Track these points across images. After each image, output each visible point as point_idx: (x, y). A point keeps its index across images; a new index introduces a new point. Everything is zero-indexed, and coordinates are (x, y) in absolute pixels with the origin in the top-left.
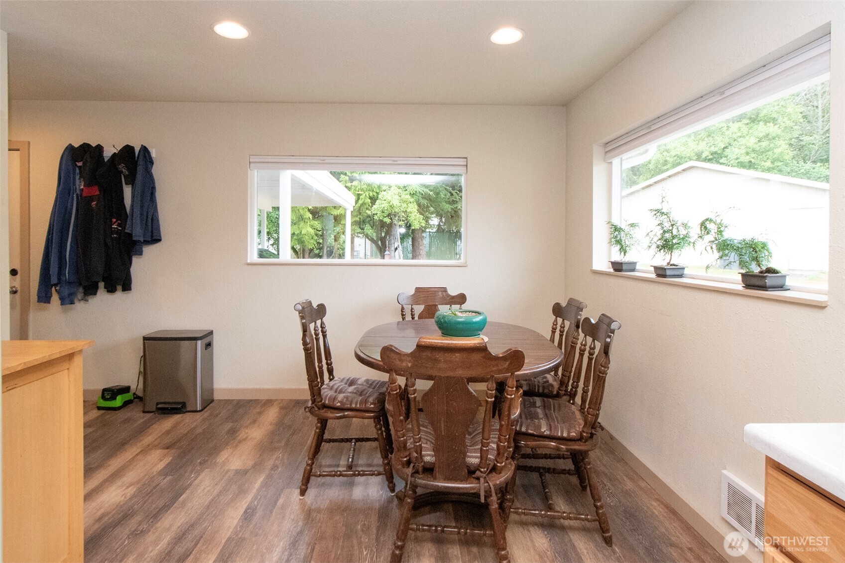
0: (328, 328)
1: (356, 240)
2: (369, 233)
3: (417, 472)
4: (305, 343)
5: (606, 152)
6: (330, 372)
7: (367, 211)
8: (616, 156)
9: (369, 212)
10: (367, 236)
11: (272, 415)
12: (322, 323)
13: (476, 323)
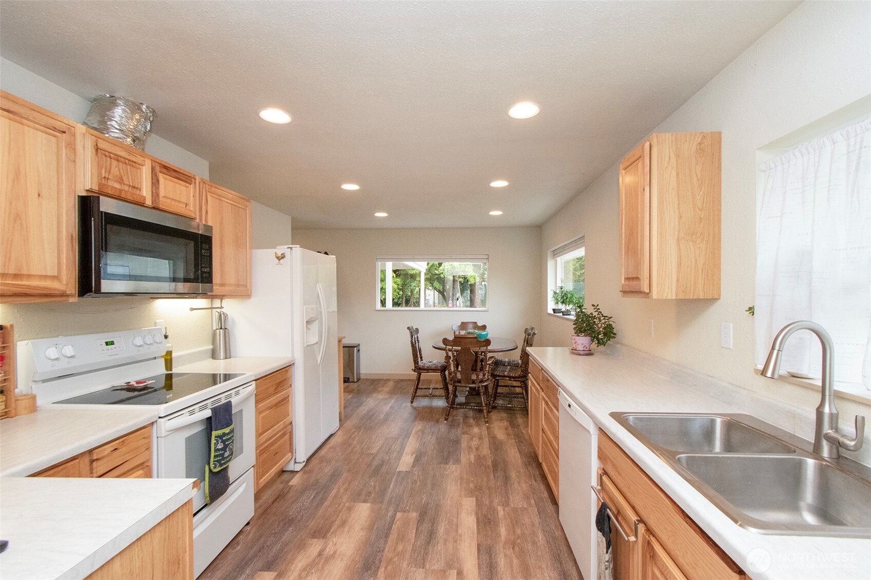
0: (419, 339)
1: (427, 291)
2: (437, 287)
3: (455, 382)
4: (412, 343)
5: (554, 255)
6: (421, 358)
7: (436, 271)
8: (558, 257)
9: (437, 272)
10: (435, 289)
11: (391, 384)
12: (417, 336)
13: (483, 335)
